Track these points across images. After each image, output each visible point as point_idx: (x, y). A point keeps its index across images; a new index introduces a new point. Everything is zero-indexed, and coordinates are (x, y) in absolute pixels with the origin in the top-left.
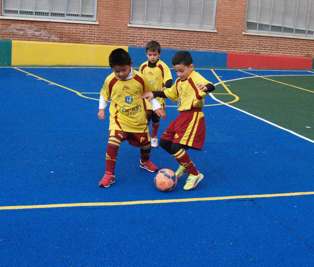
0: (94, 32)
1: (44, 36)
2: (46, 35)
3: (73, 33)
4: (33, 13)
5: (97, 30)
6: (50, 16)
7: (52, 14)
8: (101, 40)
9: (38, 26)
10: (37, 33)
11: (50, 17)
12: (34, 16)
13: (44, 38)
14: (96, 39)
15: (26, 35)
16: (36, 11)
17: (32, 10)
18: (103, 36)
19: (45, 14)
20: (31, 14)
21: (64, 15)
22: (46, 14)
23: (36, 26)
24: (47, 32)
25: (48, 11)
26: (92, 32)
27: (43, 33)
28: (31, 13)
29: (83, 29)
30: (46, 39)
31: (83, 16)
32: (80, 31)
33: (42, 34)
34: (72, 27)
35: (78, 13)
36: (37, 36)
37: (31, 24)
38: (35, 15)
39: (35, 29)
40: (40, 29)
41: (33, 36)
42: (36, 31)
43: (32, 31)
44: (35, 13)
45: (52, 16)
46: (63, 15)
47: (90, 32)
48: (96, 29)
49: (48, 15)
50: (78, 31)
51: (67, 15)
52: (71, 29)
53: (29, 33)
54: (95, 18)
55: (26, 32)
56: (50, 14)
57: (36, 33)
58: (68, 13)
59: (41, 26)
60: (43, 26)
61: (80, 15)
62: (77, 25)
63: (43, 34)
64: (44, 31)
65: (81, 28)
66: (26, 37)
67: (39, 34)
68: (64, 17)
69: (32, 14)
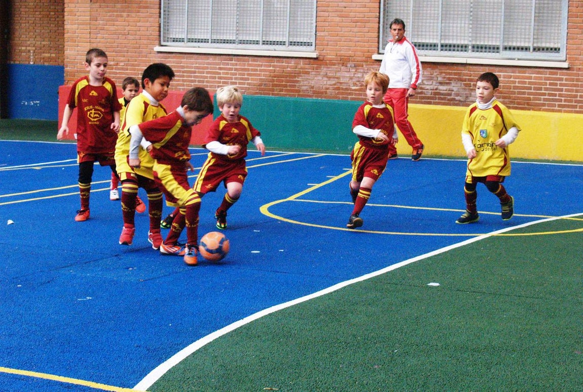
0: (561, 85)
1: (458, 95)
2: (462, 92)
3: (515, 88)
4: (438, 46)
5: (566, 80)
6: (470, 51)
7: (473, 47)
8: (576, 102)
9: (445, 73)
10: (443, 88)
11: (470, 53)
12: (439, 52)
13: (457, 98)
14: (565, 101)
15: (421, 93)
16: (443, 42)
17: (435, 41)
18: (579, 94)
19: (460, 49)
20: (434, 50)
21: (498, 48)
22: (464, 48)
23: (441, 73)
24: (463, 85)
25: (466, 42)
26: (556, 85)
27: (455, 87)
28: (435, 46)
29: (536, 78)
30: (460, 101)
31: (539, 49)
32: (530, 83)
33: (453, 91)
34: (512, 74)
35: (526, 45)
36: (443, 94)
37: (433, 69)
38: (442, 50)
39: (440, 79)
40: (450, 79)
41: (435, 94)
42: (441, 83)
43: (434, 84)
44: (442, 46)
45: (473, 51)
46: (496, 49)
47: (550, 84)
48: (564, 77)
49: (465, 51)
50: (525, 83)
51: (506, 48)
52: (512, 79)
53: (428, 87)
54: (562, 55)
55: (423, 86)
56: (470, 47)
57: (441, 87)
58: (506, 44)
59: (450, 74)
60: (455, 74)
61: (531, 49)
62: (525, 69)
63: (455, 89)
64: (456, 83)
65: (533, 75)
66: (423, 95)
67: (446, 90)
68: (498, 52)
69: (436, 48)
